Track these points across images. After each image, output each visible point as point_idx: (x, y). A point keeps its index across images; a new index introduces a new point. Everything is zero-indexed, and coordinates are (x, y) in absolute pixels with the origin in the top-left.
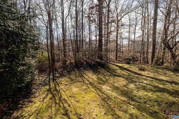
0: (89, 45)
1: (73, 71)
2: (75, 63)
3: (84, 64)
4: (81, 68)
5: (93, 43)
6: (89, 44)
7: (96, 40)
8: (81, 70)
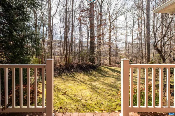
0: (80, 48)
1: (63, 73)
2: (65, 65)
3: (75, 67)
4: (72, 70)
5: (84, 45)
6: (80, 46)
7: (88, 42)
8: (71, 72)
